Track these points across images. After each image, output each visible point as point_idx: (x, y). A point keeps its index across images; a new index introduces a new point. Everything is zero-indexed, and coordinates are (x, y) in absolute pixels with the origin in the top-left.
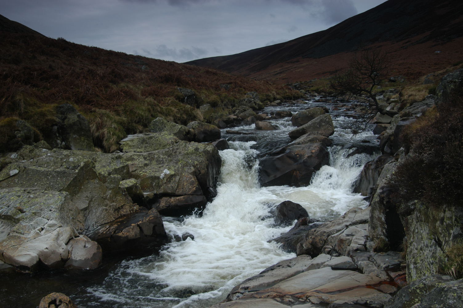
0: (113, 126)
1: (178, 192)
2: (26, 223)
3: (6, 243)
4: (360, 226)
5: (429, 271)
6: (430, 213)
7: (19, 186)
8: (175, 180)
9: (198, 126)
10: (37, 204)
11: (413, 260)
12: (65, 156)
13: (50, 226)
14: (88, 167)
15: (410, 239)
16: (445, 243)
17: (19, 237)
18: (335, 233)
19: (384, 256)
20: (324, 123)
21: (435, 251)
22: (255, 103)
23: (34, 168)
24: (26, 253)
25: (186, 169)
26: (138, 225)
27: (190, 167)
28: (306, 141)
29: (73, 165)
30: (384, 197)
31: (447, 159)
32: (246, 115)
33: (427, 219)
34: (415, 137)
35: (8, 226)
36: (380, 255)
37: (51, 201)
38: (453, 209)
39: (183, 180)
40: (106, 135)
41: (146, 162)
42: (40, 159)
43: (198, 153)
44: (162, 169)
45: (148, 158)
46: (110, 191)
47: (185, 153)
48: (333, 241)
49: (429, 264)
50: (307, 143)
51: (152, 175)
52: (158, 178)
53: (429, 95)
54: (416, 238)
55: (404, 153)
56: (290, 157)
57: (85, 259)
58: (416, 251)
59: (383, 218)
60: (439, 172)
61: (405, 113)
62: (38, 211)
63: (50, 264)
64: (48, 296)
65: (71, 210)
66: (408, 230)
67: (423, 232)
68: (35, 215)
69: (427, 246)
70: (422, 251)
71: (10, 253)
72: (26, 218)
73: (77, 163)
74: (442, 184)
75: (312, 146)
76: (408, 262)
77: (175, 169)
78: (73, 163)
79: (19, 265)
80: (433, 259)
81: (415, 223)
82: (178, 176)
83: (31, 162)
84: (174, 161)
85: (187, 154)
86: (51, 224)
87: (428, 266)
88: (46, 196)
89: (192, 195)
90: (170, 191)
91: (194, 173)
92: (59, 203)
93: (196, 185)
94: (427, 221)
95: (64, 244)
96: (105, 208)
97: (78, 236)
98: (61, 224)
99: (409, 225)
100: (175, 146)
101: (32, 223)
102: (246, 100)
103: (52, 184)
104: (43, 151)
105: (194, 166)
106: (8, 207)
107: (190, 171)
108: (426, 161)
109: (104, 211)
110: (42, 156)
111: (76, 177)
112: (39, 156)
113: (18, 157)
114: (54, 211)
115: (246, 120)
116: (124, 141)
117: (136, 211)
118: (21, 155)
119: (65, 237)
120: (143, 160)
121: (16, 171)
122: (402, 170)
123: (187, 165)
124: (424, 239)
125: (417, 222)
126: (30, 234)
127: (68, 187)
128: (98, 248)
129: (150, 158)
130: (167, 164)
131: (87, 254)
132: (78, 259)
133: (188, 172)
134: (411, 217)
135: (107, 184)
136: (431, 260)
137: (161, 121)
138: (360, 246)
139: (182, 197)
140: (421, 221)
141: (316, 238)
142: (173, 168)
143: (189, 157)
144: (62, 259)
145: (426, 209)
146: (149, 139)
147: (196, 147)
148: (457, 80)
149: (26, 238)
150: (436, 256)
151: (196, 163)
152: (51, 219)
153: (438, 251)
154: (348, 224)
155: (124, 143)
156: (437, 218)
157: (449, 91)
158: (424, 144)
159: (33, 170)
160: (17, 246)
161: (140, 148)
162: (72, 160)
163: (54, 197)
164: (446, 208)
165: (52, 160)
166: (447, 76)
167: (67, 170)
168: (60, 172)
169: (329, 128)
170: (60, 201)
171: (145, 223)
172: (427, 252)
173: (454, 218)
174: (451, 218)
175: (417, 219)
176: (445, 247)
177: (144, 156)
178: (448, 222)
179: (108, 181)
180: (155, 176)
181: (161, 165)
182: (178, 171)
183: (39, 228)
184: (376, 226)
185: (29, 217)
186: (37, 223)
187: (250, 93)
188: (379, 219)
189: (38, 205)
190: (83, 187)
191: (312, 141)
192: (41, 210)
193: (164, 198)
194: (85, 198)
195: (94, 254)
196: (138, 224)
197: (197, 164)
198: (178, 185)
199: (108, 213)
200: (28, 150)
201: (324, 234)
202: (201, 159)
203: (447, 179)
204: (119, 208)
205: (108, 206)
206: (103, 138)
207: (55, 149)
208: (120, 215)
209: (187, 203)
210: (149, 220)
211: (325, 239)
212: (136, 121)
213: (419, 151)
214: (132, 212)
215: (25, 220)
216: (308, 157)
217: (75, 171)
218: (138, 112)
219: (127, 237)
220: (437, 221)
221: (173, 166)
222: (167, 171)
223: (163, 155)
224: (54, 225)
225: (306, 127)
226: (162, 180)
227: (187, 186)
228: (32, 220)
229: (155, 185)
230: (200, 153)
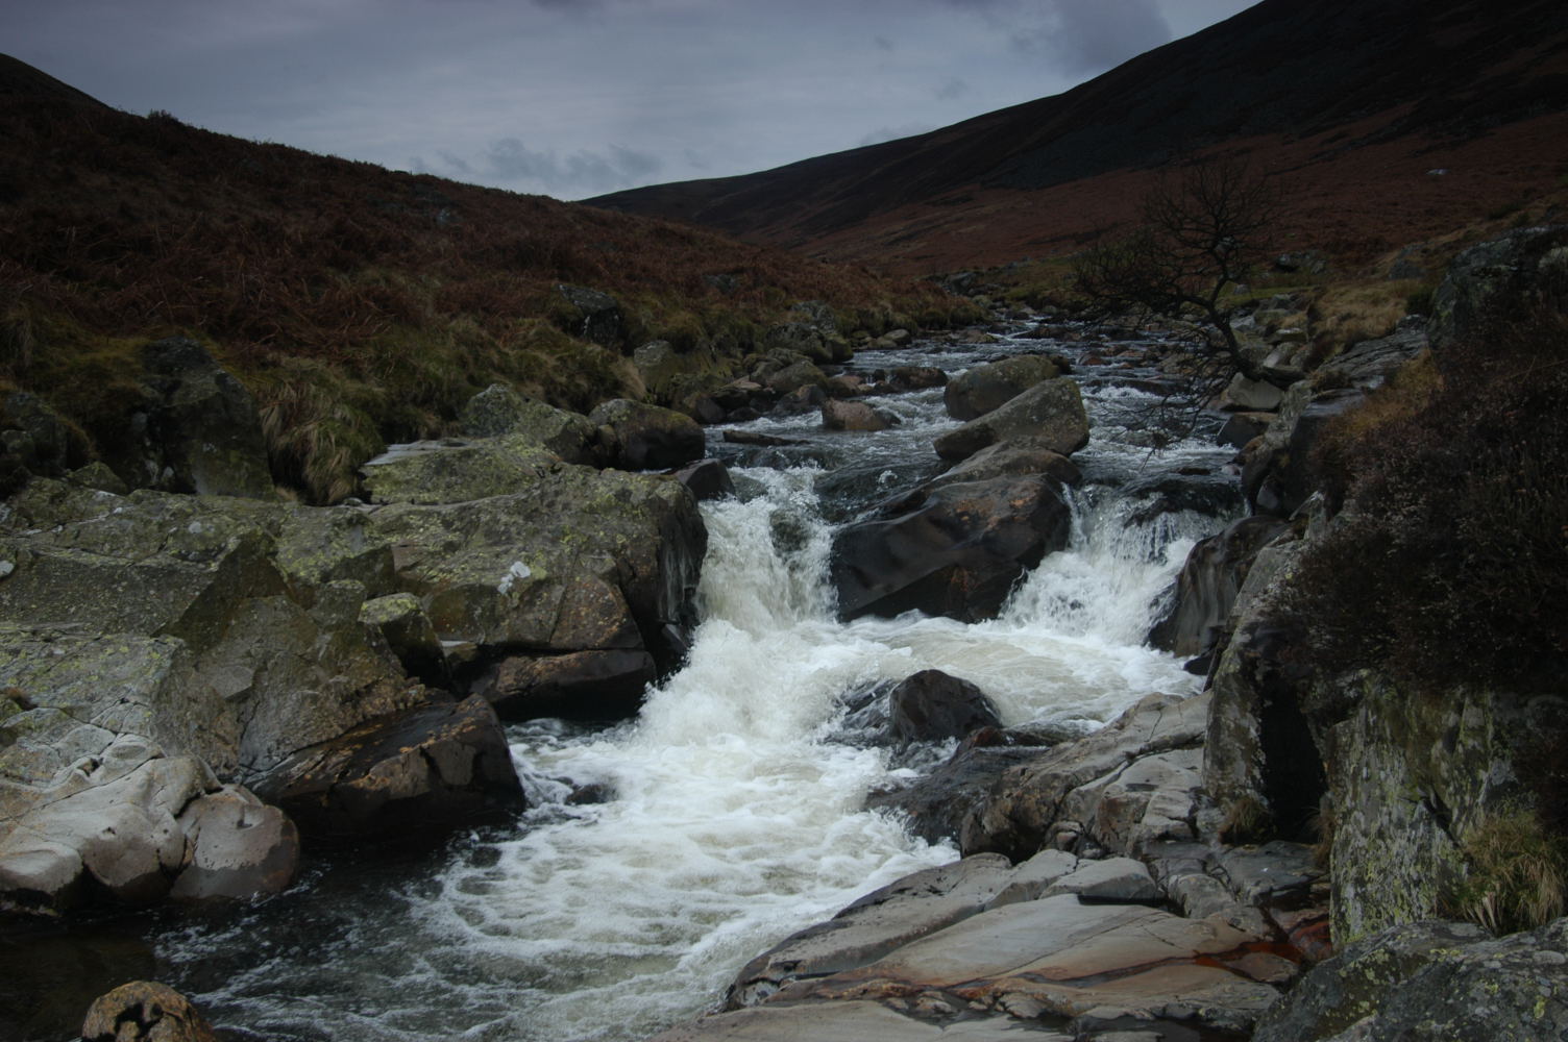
0: (338, 415)
1: (560, 638)
2: (40, 743)
4: (1174, 755)
5: (1406, 907)
6: (1409, 714)
7: (15, 616)
8: (549, 598)
9: (628, 415)
10: (78, 678)
11: (1355, 869)
12: (173, 515)
13: (122, 754)
14: (253, 553)
15: (1343, 799)
16: (1461, 814)
17: (15, 793)
18: (1089, 778)
19: (1255, 856)
20: (1055, 406)
21: (1425, 841)
22: (821, 338)
23: (66, 554)
24: (37, 848)
25: (586, 561)
26: (423, 753)
27: (601, 553)
28: (993, 468)
29: (200, 546)
30: (1257, 659)
31: (1468, 532)
32: (790, 378)
33: (1401, 734)
34: (1360, 459)
36: (1243, 855)
37: (126, 668)
38: (1488, 698)
39: (576, 599)
40: (314, 444)
41: (451, 537)
42: (87, 526)
43: (628, 507)
44: (504, 560)
45: (457, 524)
46: (328, 637)
47: (583, 506)
48: (1083, 806)
49: (1407, 885)
50: (998, 475)
51: (471, 580)
52: (492, 591)
53: (1409, 318)
54: (1364, 797)
55: (1323, 510)
56: (939, 521)
57: (241, 867)
58: (1363, 842)
59: (1253, 731)
60: (1444, 576)
61: (1330, 375)
62: (81, 704)
63: (121, 884)
64: (117, 992)
65: (195, 701)
66: (1337, 772)
67: (1387, 777)
68: (71, 716)
69: (1400, 825)
70: (1384, 840)
72: (40, 727)
73: (215, 538)
74: (1451, 616)
75: (1015, 487)
76: (1337, 877)
77: (549, 562)
78: (202, 538)
79: (15, 888)
80: (1419, 867)
81: (1361, 748)
82: (561, 584)
83: (57, 536)
84: (546, 533)
85: (592, 510)
86: (124, 748)
87: (1404, 892)
88: (109, 651)
89: (605, 649)
90: (531, 638)
91: (614, 577)
92: (153, 677)
93: (620, 614)
94: (1400, 740)
95: (169, 816)
96: (310, 692)
97: (219, 790)
98: (156, 749)
99: (1341, 754)
100: (549, 482)
101: (59, 745)
102: (792, 329)
103: (128, 610)
104: (99, 499)
105: (615, 553)
107: (600, 569)
108: (1398, 537)
109: (307, 704)
110: (93, 514)
111: (210, 588)
112: (83, 515)
113: (13, 519)
114: (136, 704)
115: (790, 396)
116: (375, 466)
117: (416, 702)
118: (21, 511)
119: (172, 791)
120: (440, 530)
121: (7, 566)
122: (1319, 569)
123: (590, 546)
124: (1389, 802)
125: (1367, 744)
126: (54, 782)
127: (182, 620)
128: (286, 830)
129: (466, 522)
130: (521, 545)
131: (247, 849)
132: (216, 867)
133: (593, 572)
134: (1345, 726)
135: (316, 613)
136: (1414, 872)
137: (504, 399)
138: (1175, 822)
139: (573, 656)
140: (1381, 739)
141: (1026, 796)
142: (541, 557)
143: (596, 522)
144: (162, 866)
145: (1397, 701)
146: (459, 459)
147: (619, 487)
148: (1503, 267)
149: (37, 796)
150: (1430, 858)
151: (621, 540)
152: (127, 730)
153: (1438, 839)
154: (1134, 748)
155: (376, 471)
156: (1436, 729)
157: (1476, 304)
158: (1393, 479)
159: (63, 563)
160: (6, 823)
161: (429, 491)
162: (199, 530)
163: (136, 654)
164: (1463, 695)
165: (130, 528)
166: (1472, 253)
167: (180, 564)
168: (156, 570)
169: (1072, 425)
170: (157, 670)
171: (446, 743)
172: (1400, 845)
173: (1491, 729)
174: (1482, 729)
175: (1368, 734)
176: (1460, 826)
177: (445, 516)
178: (1470, 742)
179: (323, 600)
180: (481, 586)
181: (504, 548)
182: (561, 568)
183: (84, 760)
184: (1228, 758)
185: (48, 723)
186: (78, 745)
187: (804, 306)
188: (1241, 733)
189: (79, 683)
190: (233, 622)
191: (1013, 468)
192: (92, 699)
193: (510, 659)
194: (243, 657)
195: (273, 850)
196: (421, 748)
197: (624, 546)
198: (559, 616)
199: (319, 709)
200: (46, 496)
201: (1056, 784)
202: (635, 528)
203: (1467, 597)
204: (357, 692)
205: (320, 688)
206: (304, 454)
207: (138, 492)
208: (360, 718)
209: (589, 678)
210: (460, 733)
211: (1057, 801)
212: (416, 397)
213: (1374, 504)
214: (401, 706)
215: (35, 735)
216: (1004, 523)
217: (209, 565)
218: (424, 365)
219: (385, 791)
220: (1434, 740)
221: (542, 551)
222: (521, 569)
223: (509, 513)
224: (134, 752)
225: (995, 421)
226: (505, 599)
227: (591, 619)
228: (61, 734)
229: (481, 615)
230: (633, 507)
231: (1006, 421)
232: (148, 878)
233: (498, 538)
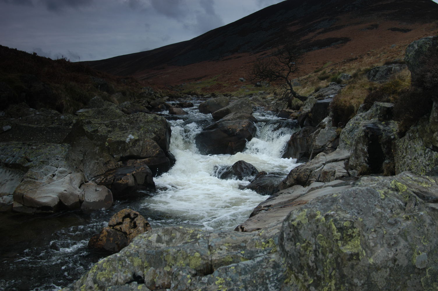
0: (67, 99)
1: (143, 155)
2: (36, 170)
3: (24, 187)
4: (333, 163)
5: (424, 172)
7: (15, 140)
8: (139, 144)
9: (130, 106)
10: (42, 154)
11: (408, 168)
12: (54, 114)
13: (61, 172)
14: (79, 124)
17: (35, 182)
18: (315, 169)
22: (155, 95)
23: (24, 124)
24: (45, 196)
25: (148, 135)
26: (133, 175)
27: (151, 133)
28: (234, 118)
29: (65, 122)
30: (369, 132)
35: (17, 174)
37: (55, 151)
39: (146, 144)
41: (109, 129)
42: (29, 117)
43: (157, 121)
44: (126, 134)
45: (110, 126)
46: (98, 148)
47: (145, 121)
48: (316, 175)
49: (425, 167)
50: (236, 119)
51: (118, 140)
52: (124, 142)
54: (409, 152)
55: (331, 122)
56: (223, 131)
57: (99, 201)
58: (410, 161)
59: (366, 150)
61: (319, 94)
62: (45, 160)
63: (70, 205)
65: (74, 160)
66: (396, 151)
67: (416, 146)
68: (44, 163)
69: (421, 155)
70: (416, 159)
71: (30, 195)
72: (36, 166)
73: (69, 120)
75: (242, 122)
77: (138, 135)
78: (65, 120)
79: (41, 206)
80: (429, 161)
82: (142, 140)
83: (20, 120)
84: (136, 128)
85: (148, 122)
86: (61, 171)
87: (424, 168)
88: (49, 147)
89: (156, 157)
90: (135, 154)
91: (155, 139)
93: (159, 148)
95: (78, 188)
96: (97, 161)
97: (88, 182)
98: (70, 171)
101: (42, 171)
102: (147, 93)
103: (48, 138)
104: (31, 110)
105: (155, 133)
106: (13, 157)
107: (151, 137)
109: (96, 165)
110: (30, 114)
111: (70, 132)
112: (27, 115)
113: (6, 115)
114: (61, 160)
116: (80, 112)
117: (120, 166)
118: (8, 113)
119: (76, 183)
120: (105, 127)
121: (9, 127)
123: (148, 131)
124: (418, 151)
125: (409, 141)
126: (43, 180)
127: (64, 141)
128: (108, 192)
129: (113, 126)
130: (130, 130)
131: (99, 196)
132: (92, 201)
135: (94, 141)
136: (427, 163)
137: (100, 100)
138: (344, 173)
139: (147, 159)
140: (415, 138)
141: (300, 174)
142: (136, 134)
143: (149, 125)
144: (80, 200)
146: (104, 111)
147: (154, 116)
149: (41, 183)
151: (156, 129)
152: (61, 166)
154: (324, 162)
155: (80, 114)
159: (25, 127)
160: (34, 190)
161: (96, 119)
162: (64, 118)
163: (57, 148)
165: (42, 118)
167: (60, 126)
168: (54, 128)
170: (65, 152)
171: (138, 172)
172: (421, 159)
175: (410, 138)
177: (106, 124)
179: (95, 138)
180: (121, 141)
181: (125, 131)
182: (141, 136)
183: (51, 174)
184: (359, 156)
185: (38, 165)
186: (47, 170)
188: (362, 150)
189: (43, 155)
191: (240, 118)
192: (48, 159)
193: (130, 160)
194: (79, 152)
195: (106, 196)
197: (157, 131)
198: (142, 148)
199: (99, 166)
201: (308, 171)
202: (159, 127)
204: (106, 163)
205: (99, 161)
210: (141, 170)
211: (309, 174)
215: (34, 168)
217: (69, 127)
219: (127, 184)
221: (136, 132)
222: (131, 136)
223: (125, 123)
224: (64, 172)
225: (230, 108)
226: (128, 144)
227: (151, 149)
228: (42, 168)
229: (121, 149)
230: (158, 121)
231: (233, 108)
232: (76, 203)
233: (122, 129)
